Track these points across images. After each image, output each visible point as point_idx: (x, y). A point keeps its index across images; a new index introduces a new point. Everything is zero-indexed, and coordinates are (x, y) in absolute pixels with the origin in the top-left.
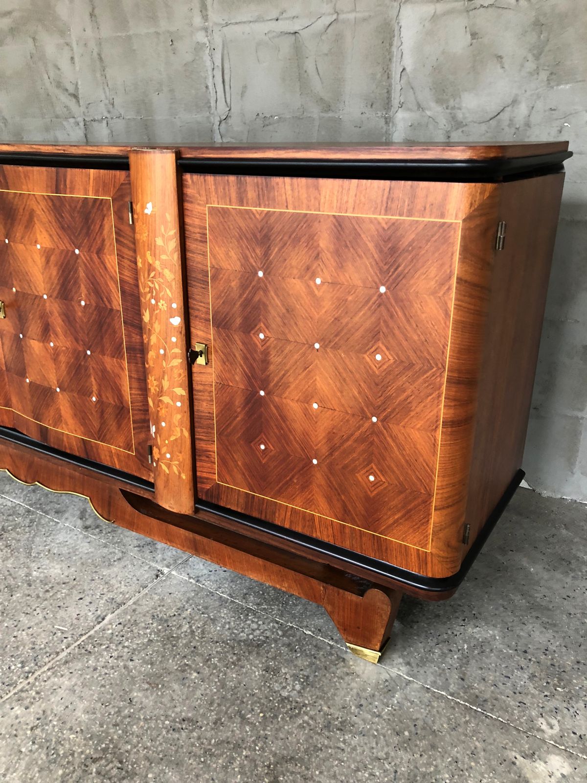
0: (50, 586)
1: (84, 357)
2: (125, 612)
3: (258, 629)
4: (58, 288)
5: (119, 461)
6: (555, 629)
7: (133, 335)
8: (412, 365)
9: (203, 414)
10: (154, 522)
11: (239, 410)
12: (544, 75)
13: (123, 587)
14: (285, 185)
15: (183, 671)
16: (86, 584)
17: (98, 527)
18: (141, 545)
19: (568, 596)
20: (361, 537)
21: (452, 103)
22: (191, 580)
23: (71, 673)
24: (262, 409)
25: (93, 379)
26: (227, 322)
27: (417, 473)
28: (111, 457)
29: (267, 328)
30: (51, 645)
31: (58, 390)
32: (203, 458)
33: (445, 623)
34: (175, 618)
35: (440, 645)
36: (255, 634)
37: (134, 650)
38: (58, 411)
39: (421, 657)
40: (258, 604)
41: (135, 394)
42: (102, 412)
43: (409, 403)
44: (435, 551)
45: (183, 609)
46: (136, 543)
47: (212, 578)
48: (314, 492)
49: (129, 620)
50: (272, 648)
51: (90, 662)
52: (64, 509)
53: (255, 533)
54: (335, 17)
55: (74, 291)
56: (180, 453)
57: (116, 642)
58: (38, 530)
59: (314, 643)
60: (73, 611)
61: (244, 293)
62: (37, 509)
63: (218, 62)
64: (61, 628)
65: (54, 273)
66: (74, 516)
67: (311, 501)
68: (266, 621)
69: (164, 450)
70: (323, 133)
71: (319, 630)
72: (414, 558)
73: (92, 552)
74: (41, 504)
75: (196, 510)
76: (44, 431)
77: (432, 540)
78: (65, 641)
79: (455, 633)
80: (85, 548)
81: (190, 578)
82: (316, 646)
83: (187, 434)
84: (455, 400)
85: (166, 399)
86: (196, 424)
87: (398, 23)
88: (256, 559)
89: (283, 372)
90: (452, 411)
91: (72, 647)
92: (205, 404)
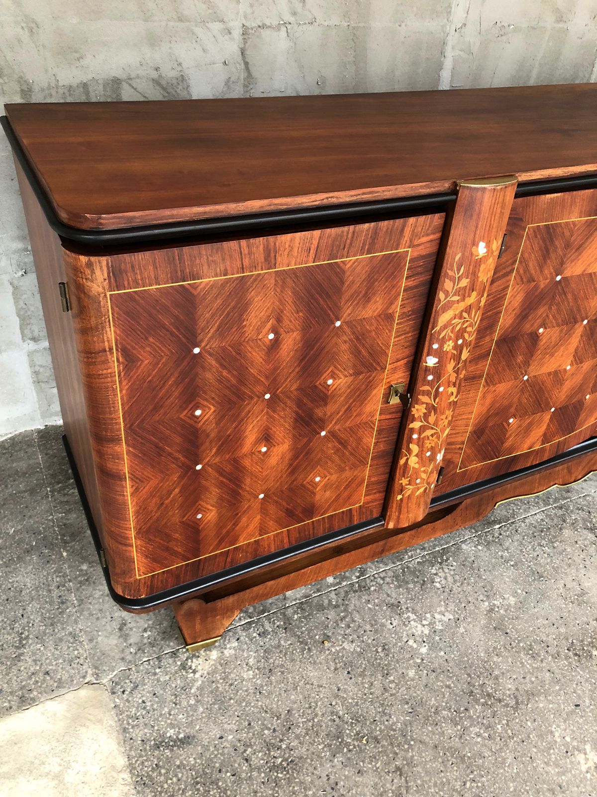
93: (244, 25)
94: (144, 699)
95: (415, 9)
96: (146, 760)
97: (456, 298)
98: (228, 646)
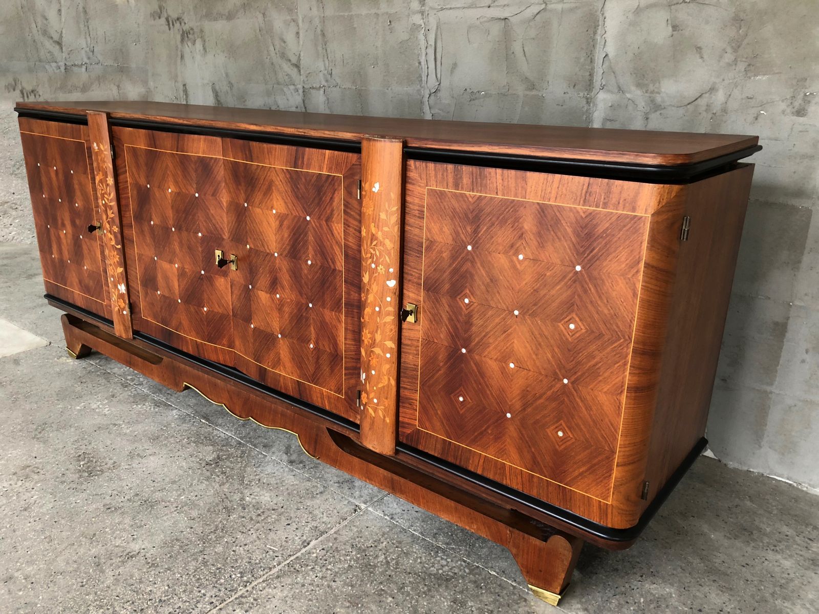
0: (262, 510)
1: (306, 309)
2: (328, 540)
3: (447, 565)
4: (288, 248)
5: (329, 402)
6: (732, 593)
7: (352, 293)
8: (601, 335)
9: (409, 366)
10: (356, 460)
11: (441, 364)
12: (742, 66)
13: (325, 518)
14: (496, 175)
15: (381, 595)
16: (292, 512)
17: (301, 462)
18: (341, 481)
19: (747, 564)
20: (547, 486)
21: (651, 87)
22: (386, 517)
23: (283, 586)
24: (463, 365)
25: (312, 329)
26: (437, 286)
27: (602, 432)
28: (322, 398)
29: (472, 294)
30: (264, 561)
31: (280, 336)
32: (406, 405)
33: (622, 577)
34: (371, 549)
35: (617, 597)
36: (444, 569)
37: (337, 573)
38: (278, 354)
39: (599, 605)
40: (447, 544)
41: (349, 344)
42: (318, 358)
43: (598, 368)
44: (615, 503)
45: (379, 541)
46: (335, 479)
47: (405, 516)
48: (506, 443)
49: (331, 547)
50: (459, 583)
51: (299, 579)
52: (271, 444)
54: (543, 6)
55: (302, 252)
56: (387, 399)
57: (320, 564)
58: (248, 461)
59: (499, 583)
60: (282, 534)
61: (453, 263)
62: (248, 442)
63: (432, 42)
64: (272, 548)
65: (286, 235)
66: (280, 451)
67: (503, 451)
68: (455, 559)
69: (372, 395)
70: (526, 109)
71: (503, 572)
72: (595, 509)
73: (297, 485)
74: (250, 438)
75: (397, 452)
76: (263, 372)
77: (613, 493)
78: (276, 559)
79: (633, 587)
80: (290, 480)
81: (385, 515)
82: (500, 585)
83: (393, 383)
84: (640, 369)
85: (377, 350)
86: (402, 374)
87: (603, 14)
89: (484, 334)
90: (635, 378)
91: (283, 565)
92: (411, 357)
93: (303, 87)
95: (396, 78)
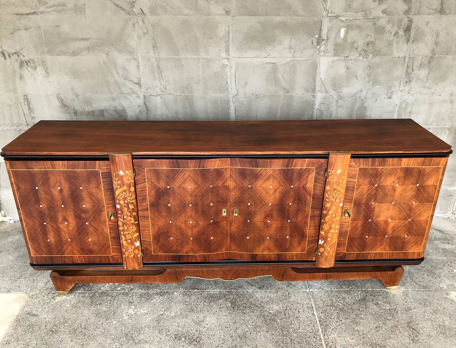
0: (283, 313)
2: (317, 309)
4: (278, 200)
5: (297, 257)
9: (344, 232)
11: (359, 227)
13: (304, 302)
14: (390, 160)
15: (358, 316)
16: (292, 307)
17: (263, 286)
18: (287, 286)
20: (399, 254)
21: (339, 91)
23: (331, 333)
24: (369, 225)
25: (289, 231)
26: (360, 201)
27: (421, 231)
28: (292, 256)
30: (313, 329)
31: (268, 238)
34: (333, 303)
36: (359, 296)
37: (337, 318)
38: (266, 246)
39: (402, 282)
40: (348, 288)
41: (312, 231)
42: (291, 241)
43: (421, 213)
44: (423, 251)
45: (331, 299)
47: (324, 286)
49: (322, 311)
50: (369, 298)
51: (331, 327)
53: (358, 265)
54: (293, 59)
56: (334, 247)
57: (329, 318)
58: (245, 297)
60: (303, 317)
61: (368, 191)
62: (230, 289)
63: (233, 72)
64: (308, 323)
65: (277, 195)
66: (248, 286)
68: (357, 291)
69: (327, 248)
70: (285, 101)
71: (372, 287)
72: (416, 254)
73: (277, 296)
75: (336, 265)
76: (254, 256)
77: (423, 248)
78: (315, 326)
80: (272, 295)
82: (377, 292)
83: (337, 240)
85: (332, 231)
86: (340, 236)
88: (354, 273)
89: (379, 213)
91: (319, 326)
92: (345, 228)
93: (144, 95)
94: (36, 302)
95: (212, 90)
96: (22, 316)
97: (118, 187)
98: (70, 296)
